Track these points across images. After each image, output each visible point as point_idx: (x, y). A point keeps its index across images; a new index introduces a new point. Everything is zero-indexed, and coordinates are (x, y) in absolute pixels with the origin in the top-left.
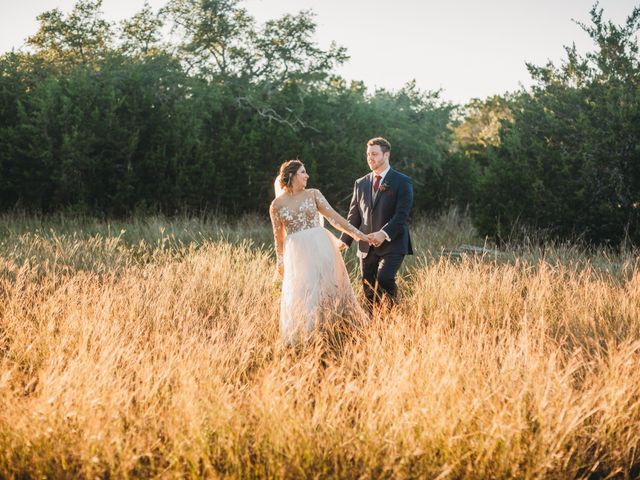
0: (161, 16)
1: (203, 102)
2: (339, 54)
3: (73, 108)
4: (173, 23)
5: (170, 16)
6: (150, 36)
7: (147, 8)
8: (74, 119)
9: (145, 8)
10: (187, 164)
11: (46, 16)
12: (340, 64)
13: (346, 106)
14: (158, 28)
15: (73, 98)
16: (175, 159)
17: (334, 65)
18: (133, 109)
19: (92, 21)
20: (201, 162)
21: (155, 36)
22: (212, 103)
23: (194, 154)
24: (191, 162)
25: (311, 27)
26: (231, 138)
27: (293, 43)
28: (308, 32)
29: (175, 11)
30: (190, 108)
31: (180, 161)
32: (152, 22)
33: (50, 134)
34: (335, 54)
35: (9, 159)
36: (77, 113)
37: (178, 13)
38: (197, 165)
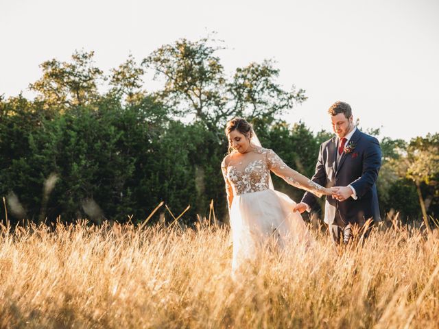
0: (144, 65)
1: (189, 136)
2: (298, 95)
3: (78, 141)
4: (155, 71)
5: (152, 65)
6: (134, 82)
7: (131, 58)
8: (79, 150)
9: (129, 59)
10: (177, 189)
11: (47, 64)
12: (299, 104)
13: (305, 140)
14: (141, 77)
15: (79, 132)
16: (166, 184)
17: (294, 104)
18: (128, 142)
19: (87, 69)
20: (189, 187)
21: (138, 82)
22: (196, 137)
23: (182, 180)
24: (180, 187)
25: (276, 72)
26: (213, 167)
27: (261, 87)
28: (273, 76)
29: (157, 60)
30: (177, 142)
31: (170, 187)
32: (136, 70)
33: (58, 163)
34: (295, 95)
35: (21, 185)
36: (82, 145)
37: (159, 63)
38: (186, 190)
